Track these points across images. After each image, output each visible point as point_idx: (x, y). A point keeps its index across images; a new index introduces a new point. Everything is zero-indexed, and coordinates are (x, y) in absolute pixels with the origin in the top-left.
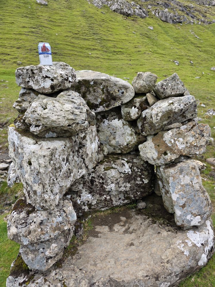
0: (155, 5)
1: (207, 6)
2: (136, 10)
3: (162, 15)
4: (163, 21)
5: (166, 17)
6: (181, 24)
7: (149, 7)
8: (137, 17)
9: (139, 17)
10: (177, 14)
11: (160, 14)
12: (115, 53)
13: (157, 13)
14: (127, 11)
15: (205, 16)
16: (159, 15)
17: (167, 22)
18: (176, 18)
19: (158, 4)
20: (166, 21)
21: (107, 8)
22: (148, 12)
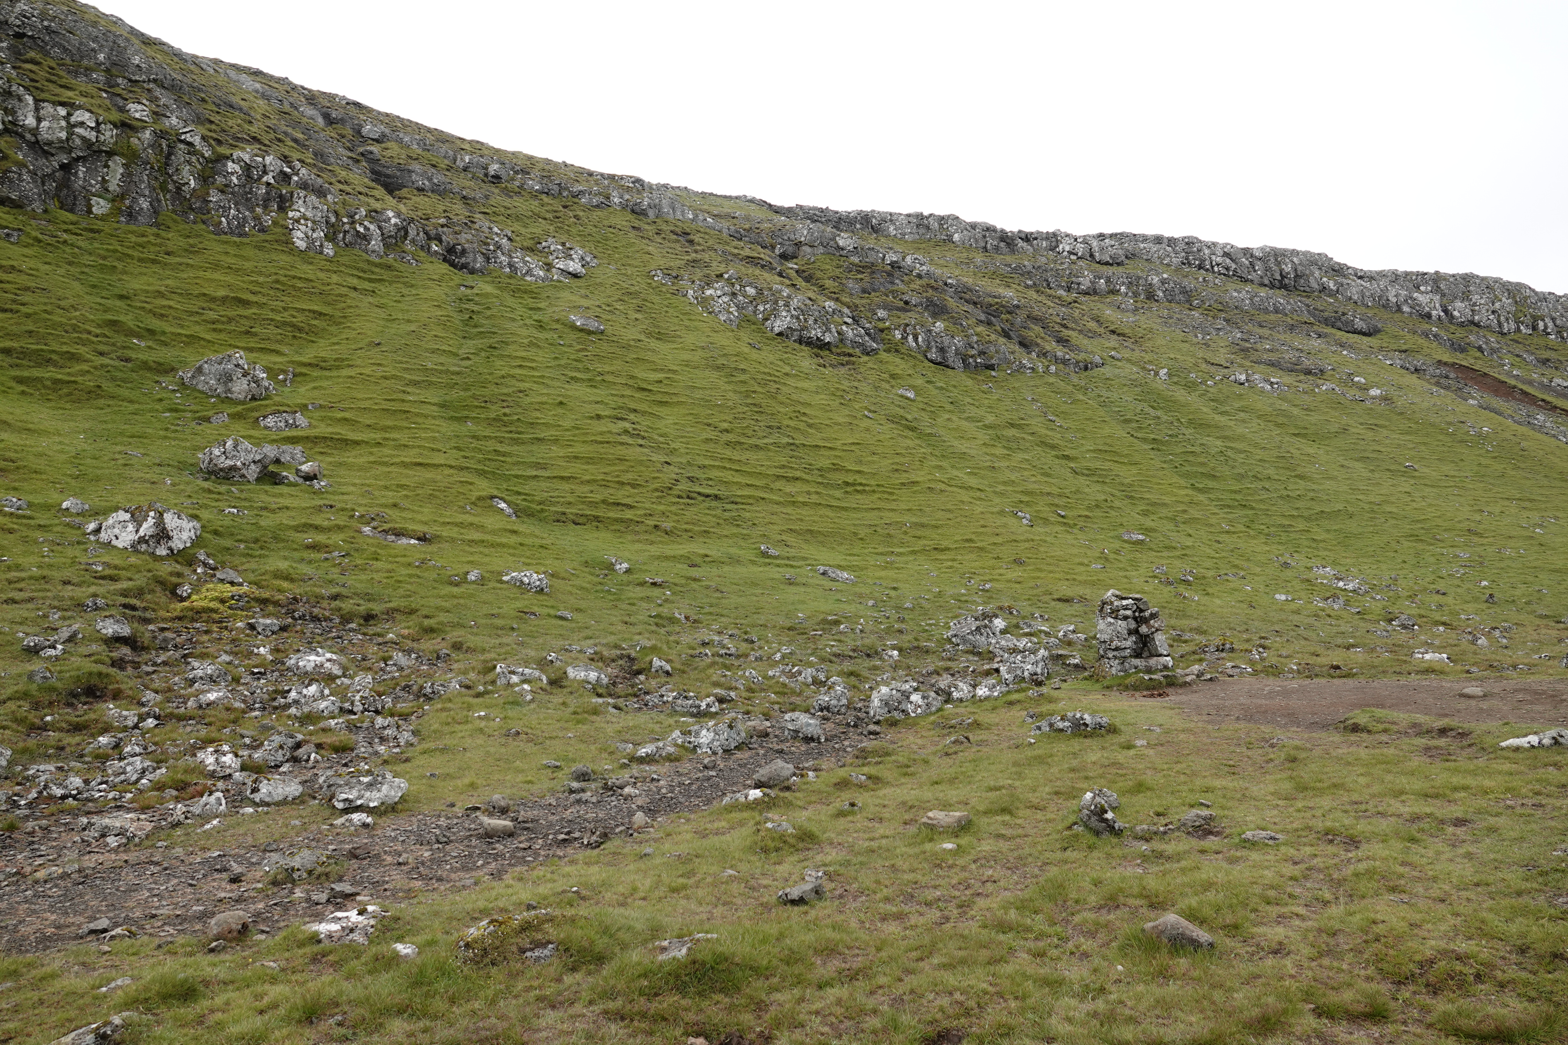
0: (899, 309)
1: (1061, 292)
2: (844, 328)
3: (929, 343)
4: (932, 361)
5: (942, 350)
6: (993, 373)
7: (881, 313)
8: (851, 351)
9: (857, 351)
10: (975, 338)
11: (920, 339)
12: (849, 489)
13: (910, 338)
14: (819, 335)
15: (1062, 341)
16: (917, 343)
17: (947, 366)
18: (974, 352)
19: (906, 303)
20: (942, 364)
21: (754, 324)
22: (882, 331)
